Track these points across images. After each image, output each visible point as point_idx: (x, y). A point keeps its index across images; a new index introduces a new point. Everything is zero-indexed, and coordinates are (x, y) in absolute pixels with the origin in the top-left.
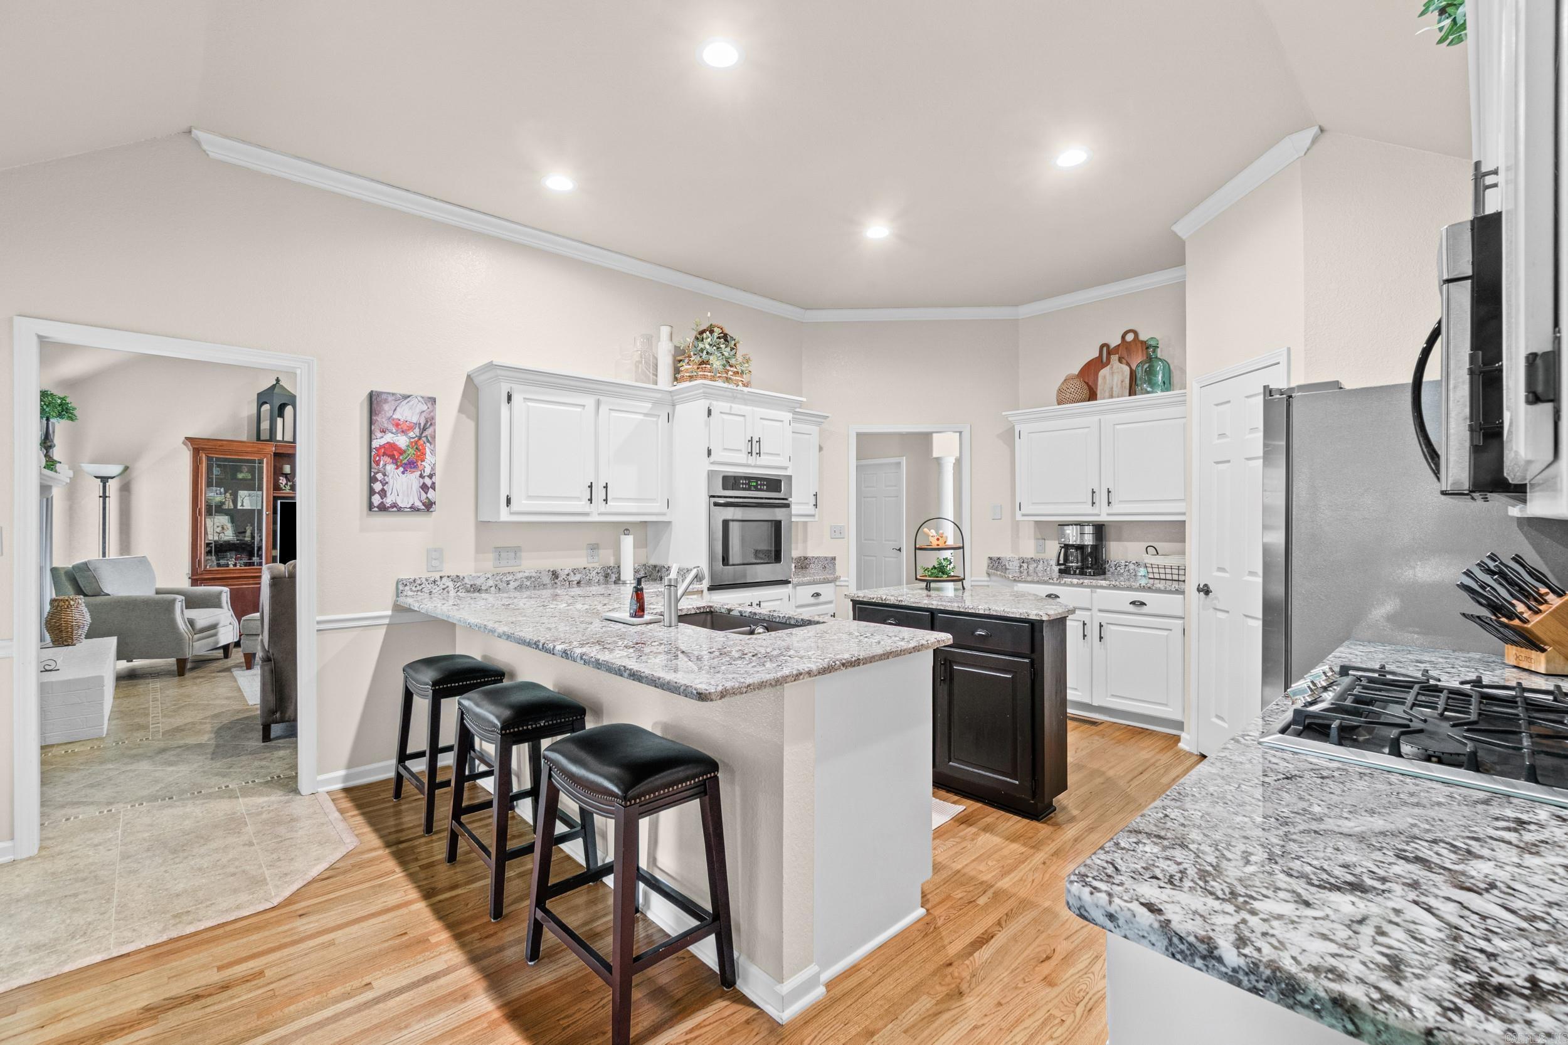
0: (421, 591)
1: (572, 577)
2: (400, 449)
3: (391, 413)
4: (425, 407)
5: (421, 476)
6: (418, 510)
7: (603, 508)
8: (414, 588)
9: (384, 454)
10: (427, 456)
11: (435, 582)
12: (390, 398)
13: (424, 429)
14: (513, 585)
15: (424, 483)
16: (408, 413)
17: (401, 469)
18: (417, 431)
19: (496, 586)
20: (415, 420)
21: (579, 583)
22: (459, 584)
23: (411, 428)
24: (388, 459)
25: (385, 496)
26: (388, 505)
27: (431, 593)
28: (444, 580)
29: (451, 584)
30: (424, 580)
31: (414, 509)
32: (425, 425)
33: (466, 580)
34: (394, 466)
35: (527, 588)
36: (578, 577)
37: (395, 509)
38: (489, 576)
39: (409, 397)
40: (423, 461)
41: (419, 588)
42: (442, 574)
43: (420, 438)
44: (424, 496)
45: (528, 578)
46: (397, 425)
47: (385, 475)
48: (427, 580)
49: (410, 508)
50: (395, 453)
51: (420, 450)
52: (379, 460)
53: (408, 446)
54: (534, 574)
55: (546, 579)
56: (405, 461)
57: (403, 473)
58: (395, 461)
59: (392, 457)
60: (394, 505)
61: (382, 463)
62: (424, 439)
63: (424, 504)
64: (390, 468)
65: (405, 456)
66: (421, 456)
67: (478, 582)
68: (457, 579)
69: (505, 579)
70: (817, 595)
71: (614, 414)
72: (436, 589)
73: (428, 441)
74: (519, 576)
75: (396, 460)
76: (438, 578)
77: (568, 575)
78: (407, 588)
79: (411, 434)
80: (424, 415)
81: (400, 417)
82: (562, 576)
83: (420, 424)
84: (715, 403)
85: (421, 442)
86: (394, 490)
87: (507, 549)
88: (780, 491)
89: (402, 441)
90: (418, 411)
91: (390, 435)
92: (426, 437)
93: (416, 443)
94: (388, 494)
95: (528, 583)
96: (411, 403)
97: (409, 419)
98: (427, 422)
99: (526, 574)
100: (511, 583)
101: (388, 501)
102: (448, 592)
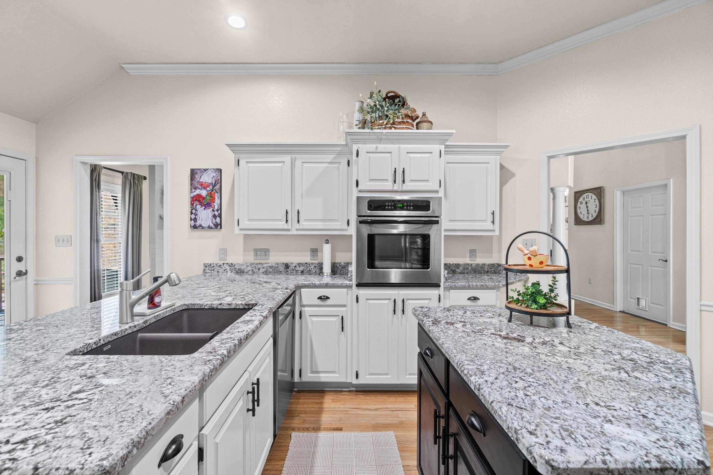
0: (214, 270)
1: (298, 268)
2: (203, 197)
3: (199, 179)
4: (215, 174)
5: (213, 211)
6: (212, 228)
7: (297, 226)
8: (210, 269)
9: (196, 200)
10: (216, 200)
11: (220, 266)
12: (199, 171)
13: (215, 186)
14: (262, 270)
15: (214, 214)
16: (207, 178)
17: (204, 207)
18: (211, 187)
19: (252, 270)
20: (210, 181)
21: (302, 272)
22: (233, 268)
23: (208, 186)
24: (197, 202)
25: (196, 221)
26: (198, 226)
27: (218, 272)
28: (225, 265)
29: (228, 268)
30: (215, 265)
31: (210, 227)
32: (215, 183)
33: (236, 266)
34: (200, 206)
35: (270, 272)
36: (302, 268)
37: (201, 228)
38: (249, 265)
39: (207, 169)
40: (214, 202)
41: (212, 269)
42: (224, 262)
43: (212, 191)
44: (214, 221)
45: (271, 267)
46: (202, 185)
47: (196, 210)
48: (216, 265)
49: (208, 227)
50: (201, 199)
51: (212, 197)
52: (194, 203)
53: (207, 195)
54: (274, 265)
55: (282, 268)
56: (205, 203)
57: (204, 209)
58: (201, 204)
59: (199, 201)
60: (200, 226)
61: (195, 204)
62: (214, 191)
63: (214, 225)
64: (198, 207)
65: (205, 200)
66: (213, 199)
67: (243, 268)
68: (231, 265)
69: (257, 267)
70: (475, 299)
71: (306, 165)
72: (221, 270)
73: (216, 192)
74: (265, 265)
75: (201, 202)
76: (222, 264)
77: (295, 267)
78: (207, 268)
79: (208, 189)
80: (214, 178)
81: (203, 181)
82: (292, 267)
83: (212, 183)
84: (361, 146)
85: (213, 193)
86: (200, 218)
87: (261, 250)
88: (429, 210)
89: (204, 193)
90: (211, 176)
91: (199, 190)
92: (215, 190)
93: (211, 193)
94: (198, 220)
95: (271, 270)
96: (208, 173)
97: (207, 181)
98: (216, 182)
99: (270, 265)
100: (261, 269)
101: (198, 224)
102: (227, 272)
